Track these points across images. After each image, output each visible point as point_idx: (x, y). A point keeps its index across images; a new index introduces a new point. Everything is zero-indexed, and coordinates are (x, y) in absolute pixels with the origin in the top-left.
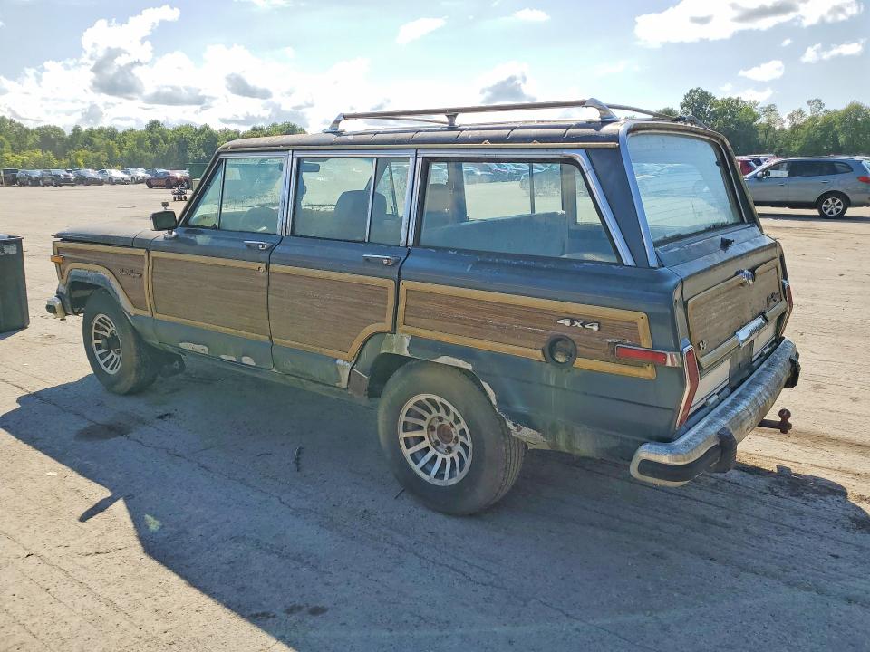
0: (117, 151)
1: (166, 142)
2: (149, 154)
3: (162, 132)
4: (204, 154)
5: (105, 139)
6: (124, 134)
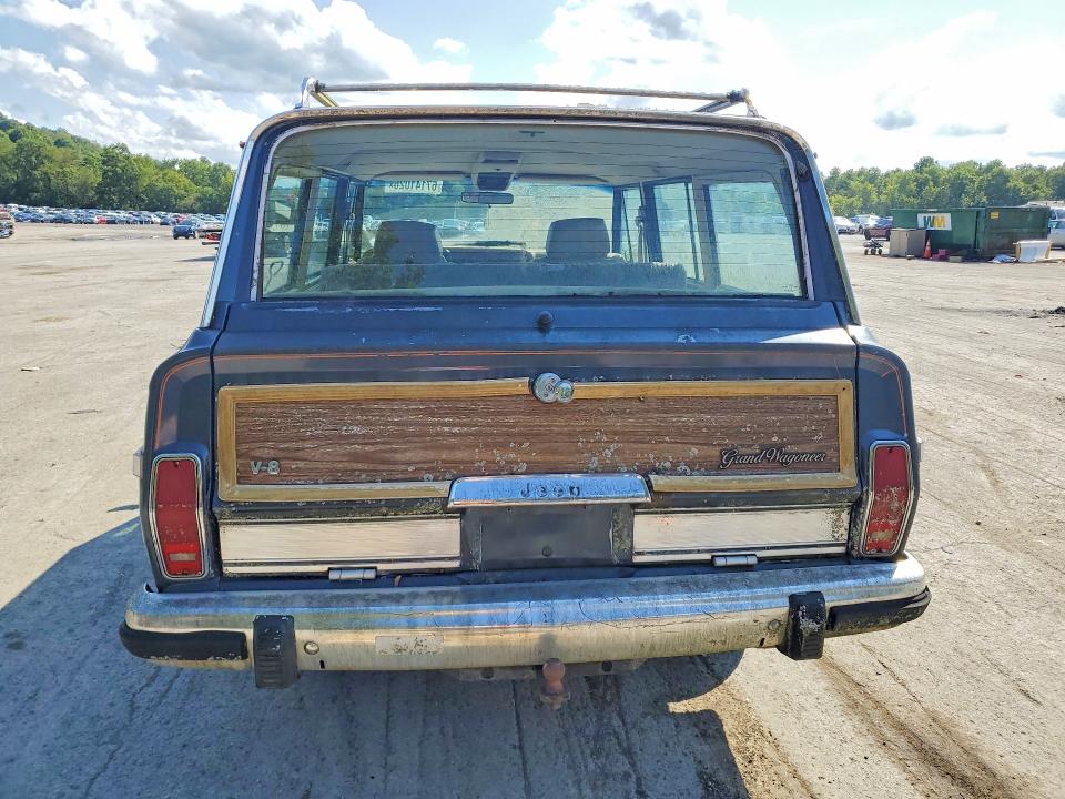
0: (874, 196)
1: (936, 184)
2: (912, 199)
3: (932, 173)
4: (984, 199)
5: (863, 182)
6: (887, 175)
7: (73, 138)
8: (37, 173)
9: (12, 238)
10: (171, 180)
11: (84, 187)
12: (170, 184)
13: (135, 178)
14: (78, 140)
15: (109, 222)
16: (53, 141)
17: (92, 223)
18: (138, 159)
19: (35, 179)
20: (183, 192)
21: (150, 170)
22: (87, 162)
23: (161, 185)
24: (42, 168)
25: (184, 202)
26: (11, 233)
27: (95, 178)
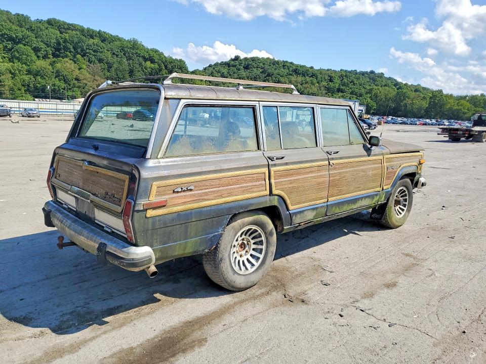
7: (423, 88)
8: (402, 104)
9: (375, 130)
10: (462, 105)
11: (420, 109)
12: (460, 107)
13: (444, 105)
14: (424, 89)
15: (423, 124)
16: (413, 90)
17: (416, 124)
18: (447, 96)
19: (401, 106)
20: (467, 111)
21: (452, 101)
22: (424, 98)
23: (455, 107)
24: (405, 102)
25: (466, 115)
26: (375, 128)
27: (425, 104)
